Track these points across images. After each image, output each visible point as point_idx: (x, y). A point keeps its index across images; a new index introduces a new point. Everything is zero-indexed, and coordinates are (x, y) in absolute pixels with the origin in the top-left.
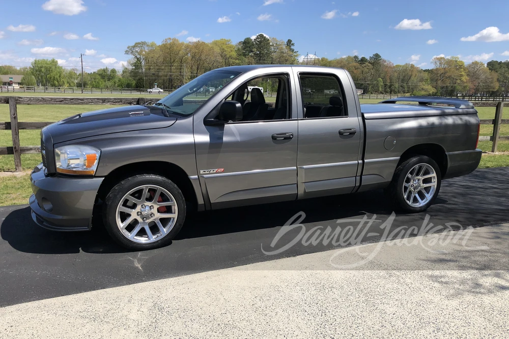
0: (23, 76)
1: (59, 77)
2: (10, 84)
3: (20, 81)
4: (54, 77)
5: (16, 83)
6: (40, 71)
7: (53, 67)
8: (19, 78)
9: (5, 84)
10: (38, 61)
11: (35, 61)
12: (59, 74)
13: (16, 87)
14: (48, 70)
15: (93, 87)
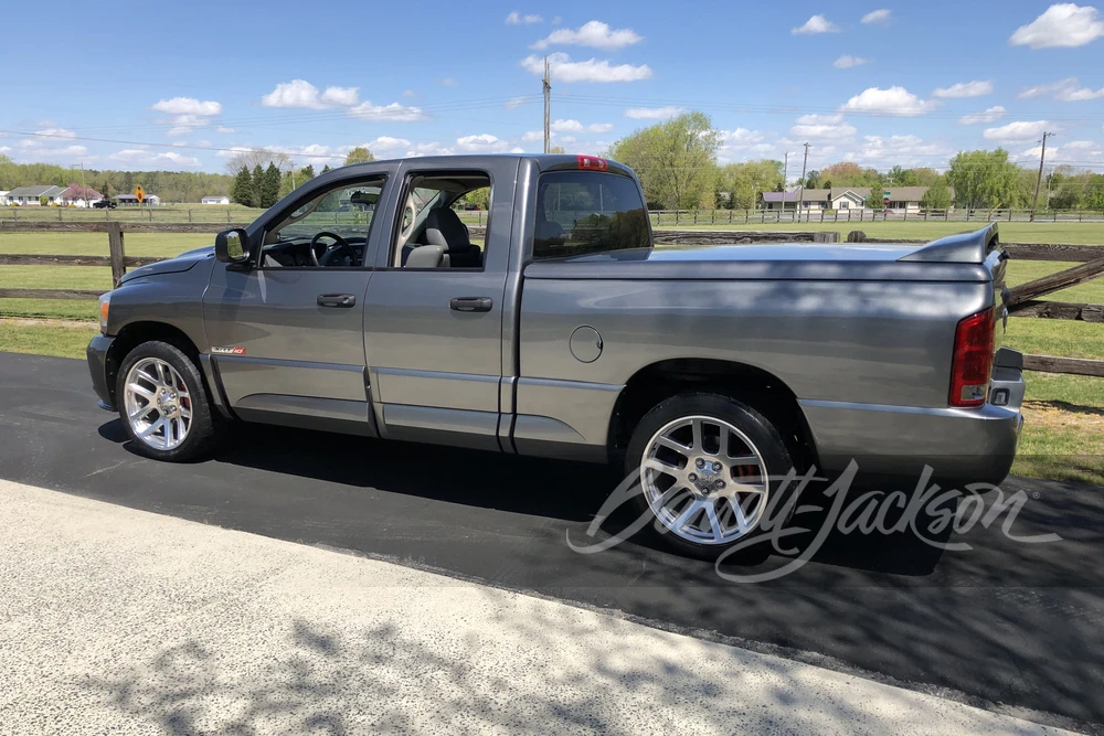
0: (928, 188)
1: (1004, 187)
2: (903, 205)
3: (920, 199)
4: (992, 189)
5: (913, 203)
6: (964, 176)
7: (995, 167)
8: (918, 193)
9: (892, 205)
10: (965, 155)
11: (959, 156)
12: (1003, 181)
13: (913, 209)
14: (982, 174)
15: (1089, 208)
